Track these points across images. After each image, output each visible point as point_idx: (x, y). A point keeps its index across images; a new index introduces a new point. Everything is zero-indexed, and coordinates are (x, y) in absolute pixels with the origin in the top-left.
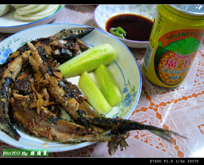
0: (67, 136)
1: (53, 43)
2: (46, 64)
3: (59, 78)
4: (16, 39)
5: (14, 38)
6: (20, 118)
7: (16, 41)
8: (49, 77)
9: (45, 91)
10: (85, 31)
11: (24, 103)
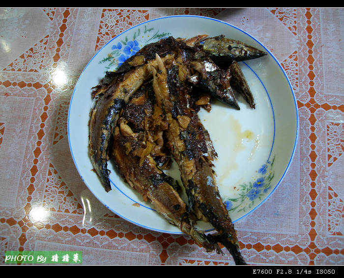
0: (162, 208)
1: (195, 64)
2: (173, 98)
3: (182, 127)
4: (148, 28)
5: (145, 26)
6: (120, 159)
7: (148, 32)
8: (171, 119)
9: (160, 134)
10: (249, 55)
11: (128, 145)
